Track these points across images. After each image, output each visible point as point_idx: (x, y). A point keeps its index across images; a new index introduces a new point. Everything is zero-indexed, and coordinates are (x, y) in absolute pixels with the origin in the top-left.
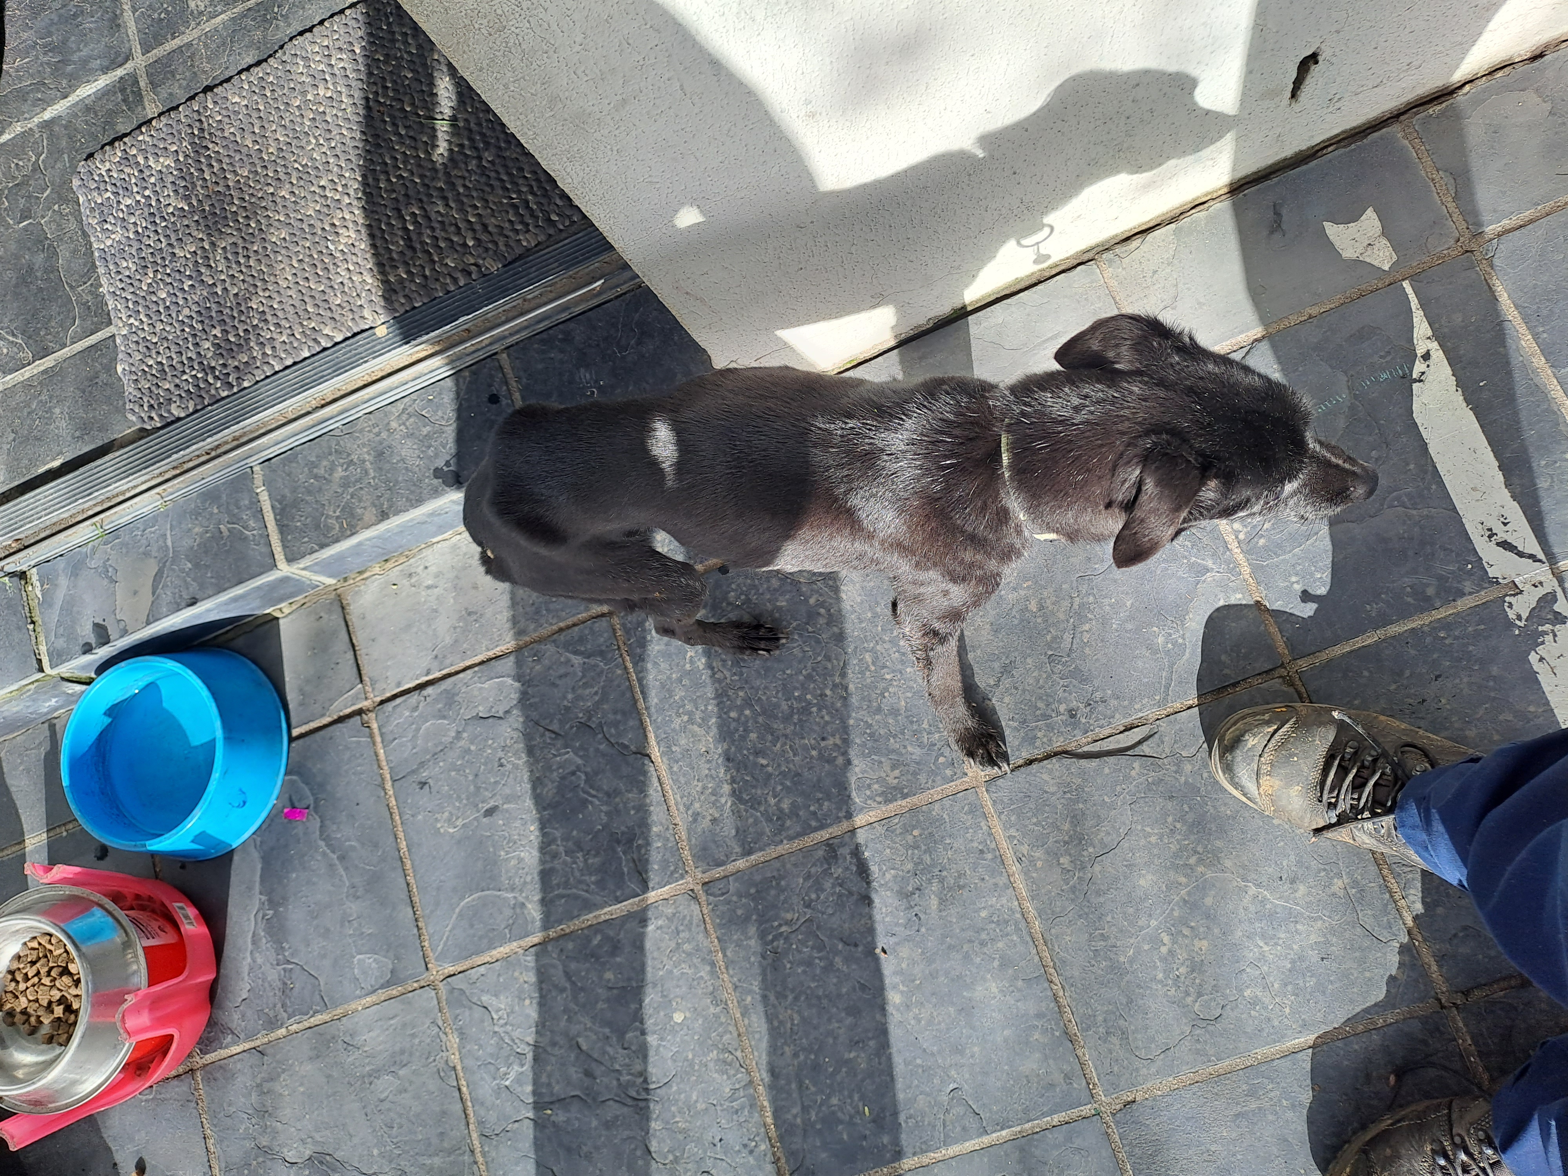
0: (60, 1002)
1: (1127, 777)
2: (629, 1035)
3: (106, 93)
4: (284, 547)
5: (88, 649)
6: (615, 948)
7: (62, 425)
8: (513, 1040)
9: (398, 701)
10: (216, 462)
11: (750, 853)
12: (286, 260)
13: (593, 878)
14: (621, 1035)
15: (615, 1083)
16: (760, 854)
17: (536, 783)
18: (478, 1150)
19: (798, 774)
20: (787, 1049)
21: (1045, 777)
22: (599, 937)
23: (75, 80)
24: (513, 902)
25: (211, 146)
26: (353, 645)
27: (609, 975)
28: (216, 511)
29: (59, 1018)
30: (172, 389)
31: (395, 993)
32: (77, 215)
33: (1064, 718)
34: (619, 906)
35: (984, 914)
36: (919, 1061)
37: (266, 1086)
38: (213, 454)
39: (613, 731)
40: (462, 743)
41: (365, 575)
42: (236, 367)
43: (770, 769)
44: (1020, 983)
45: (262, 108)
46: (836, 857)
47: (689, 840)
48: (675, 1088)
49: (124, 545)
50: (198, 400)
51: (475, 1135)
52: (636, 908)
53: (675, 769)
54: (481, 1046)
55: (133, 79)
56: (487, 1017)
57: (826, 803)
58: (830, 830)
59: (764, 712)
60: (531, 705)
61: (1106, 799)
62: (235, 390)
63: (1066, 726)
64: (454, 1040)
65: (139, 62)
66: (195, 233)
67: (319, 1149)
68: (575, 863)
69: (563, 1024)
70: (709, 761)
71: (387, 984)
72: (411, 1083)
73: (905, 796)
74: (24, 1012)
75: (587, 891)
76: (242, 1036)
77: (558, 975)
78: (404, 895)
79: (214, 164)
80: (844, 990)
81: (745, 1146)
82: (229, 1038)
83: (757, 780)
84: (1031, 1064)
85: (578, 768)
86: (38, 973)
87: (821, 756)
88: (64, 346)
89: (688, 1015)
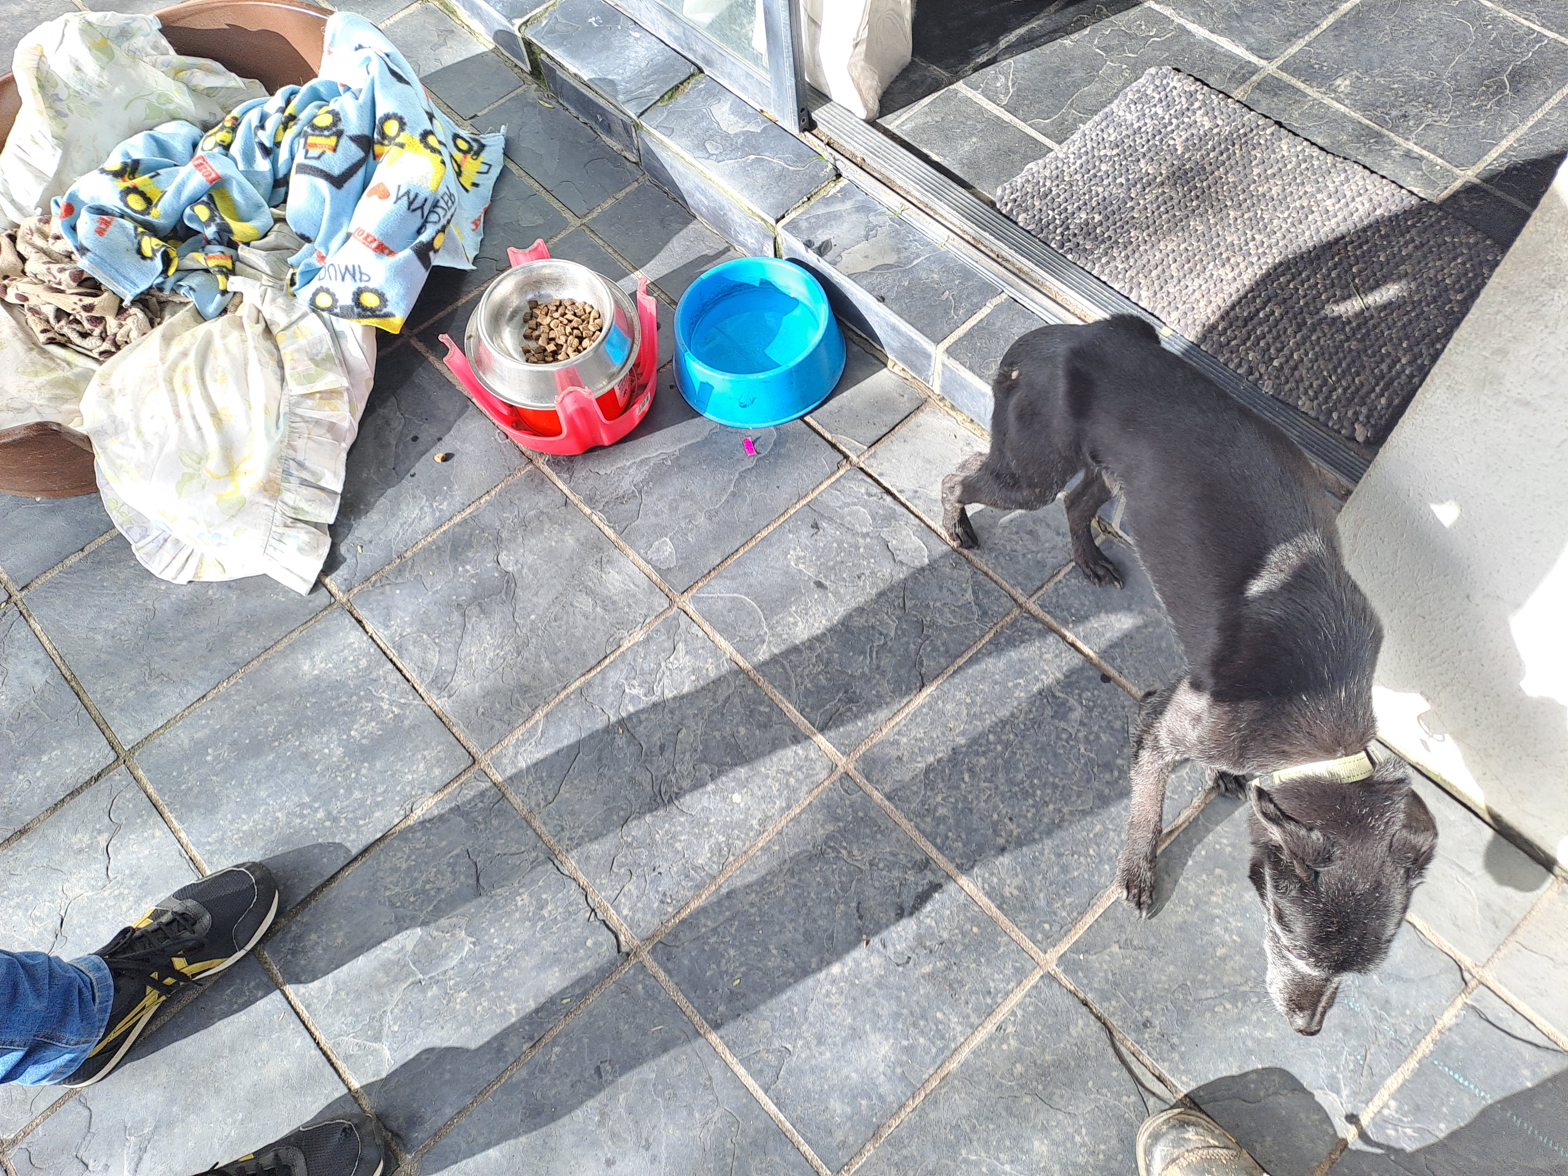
0: (557, 345)
1: (1118, 1095)
2: (705, 766)
3: (1232, 57)
4: (956, 342)
5: (808, 244)
6: (765, 726)
7: (965, 148)
8: (660, 680)
9: (869, 480)
10: (995, 265)
11: (889, 798)
12: (1181, 239)
13: (809, 685)
14: (703, 760)
15: (665, 771)
16: (892, 807)
17: (860, 610)
18: (568, 691)
19: (971, 810)
20: (753, 895)
21: (1081, 1023)
22: (767, 710)
23: (1228, 32)
24: (762, 633)
25: (1237, 146)
26: (893, 428)
27: (742, 730)
28: (957, 282)
29: (545, 350)
30: (1037, 208)
31: (654, 578)
32: (1128, 83)
33: (1139, 1018)
34: (798, 714)
35: (939, 1015)
36: (796, 1009)
37: (544, 518)
38: (1000, 260)
39: (929, 649)
40: (861, 541)
41: (951, 412)
42: (1078, 244)
43: (963, 786)
44: (899, 1070)
45: (1289, 167)
46: (921, 870)
47: (875, 745)
48: (683, 819)
49: (898, 233)
50: (1039, 230)
51: (578, 683)
52: (802, 728)
53: (924, 710)
54: (645, 658)
55: (1256, 70)
56: (668, 653)
57: (960, 844)
58: (940, 857)
59: (1007, 762)
60: (916, 578)
61: (1090, 1083)
62: (1061, 251)
63: (1133, 1023)
64: (639, 636)
65: (1270, 68)
66: (1164, 167)
67: (516, 576)
68: (814, 666)
69: (690, 712)
70: (943, 734)
71: (658, 570)
72: (595, 619)
73: (999, 907)
74: (538, 325)
75: (797, 685)
76: (572, 484)
77: (723, 692)
78: (728, 551)
79: (1225, 155)
80: (820, 922)
81: (665, 894)
82: (566, 476)
83: (949, 779)
84: (838, 1107)
85: (886, 636)
86: (570, 321)
87: (995, 824)
88: (1025, 121)
89: (742, 805)
